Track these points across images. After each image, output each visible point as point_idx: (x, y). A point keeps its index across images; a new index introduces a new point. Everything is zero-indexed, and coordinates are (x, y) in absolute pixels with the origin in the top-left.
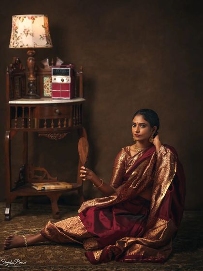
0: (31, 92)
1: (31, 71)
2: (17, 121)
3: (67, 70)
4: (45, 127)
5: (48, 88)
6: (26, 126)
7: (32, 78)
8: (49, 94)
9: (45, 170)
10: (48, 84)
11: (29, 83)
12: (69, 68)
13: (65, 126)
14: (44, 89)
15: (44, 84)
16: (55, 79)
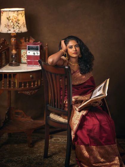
0: (14, 61)
1: (14, 47)
2: (4, 84)
3: (37, 47)
4: (23, 87)
5: (24, 57)
6: (10, 86)
7: (14, 52)
8: (25, 61)
9: (22, 111)
10: (24, 55)
11: (12, 56)
12: (39, 46)
13: (36, 85)
14: (22, 58)
15: (22, 55)
16: (29, 53)
